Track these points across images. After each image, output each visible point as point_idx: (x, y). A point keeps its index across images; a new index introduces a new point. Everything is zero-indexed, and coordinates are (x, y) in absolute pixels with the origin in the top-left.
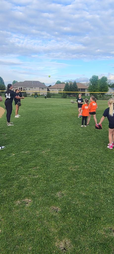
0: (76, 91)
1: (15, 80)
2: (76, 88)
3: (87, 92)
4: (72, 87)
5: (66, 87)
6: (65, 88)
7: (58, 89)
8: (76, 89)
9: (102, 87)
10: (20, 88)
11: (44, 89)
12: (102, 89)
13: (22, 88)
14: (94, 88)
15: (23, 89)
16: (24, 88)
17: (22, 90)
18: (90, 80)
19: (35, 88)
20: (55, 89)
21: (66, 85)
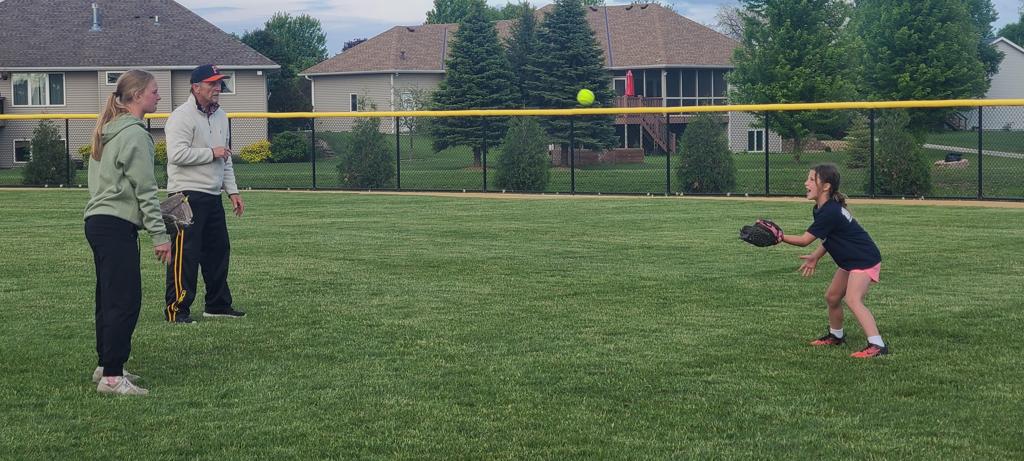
3: (738, 115)
4: (533, 56)
5: (467, 53)
6: (453, 66)
9: (900, 51)
11: (232, 83)
12: (900, 70)
14: (797, 62)
20: (384, 80)
21: (470, 39)
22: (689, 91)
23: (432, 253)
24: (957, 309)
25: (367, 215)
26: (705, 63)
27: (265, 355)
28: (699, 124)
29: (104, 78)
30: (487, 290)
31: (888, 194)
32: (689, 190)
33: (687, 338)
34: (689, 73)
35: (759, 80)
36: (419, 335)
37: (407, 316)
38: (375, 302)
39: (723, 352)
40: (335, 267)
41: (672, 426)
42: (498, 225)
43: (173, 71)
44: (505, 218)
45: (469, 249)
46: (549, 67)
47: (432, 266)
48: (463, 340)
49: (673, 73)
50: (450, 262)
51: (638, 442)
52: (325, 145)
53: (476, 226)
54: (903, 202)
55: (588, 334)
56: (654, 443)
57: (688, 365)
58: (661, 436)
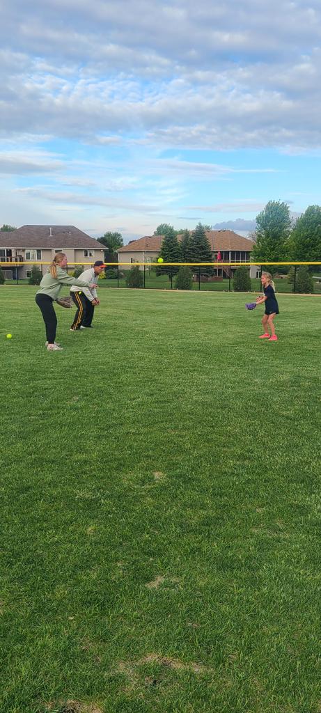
2: (202, 248)
4: (188, 246)
5: (168, 245)
6: (163, 249)
7: (151, 254)
9: (306, 246)
10: (2, 253)
12: (306, 252)
16: (19, 253)
18: (258, 219)
20: (140, 253)
21: (168, 241)
22: (238, 258)
23: (153, 308)
24: (317, 328)
25: (134, 296)
26: (243, 250)
27: (99, 338)
28: (241, 269)
29: (53, 251)
30: (169, 320)
31: (300, 292)
32: (236, 290)
33: (230, 336)
34: (238, 252)
35: (260, 255)
36: (147, 333)
37: (143, 327)
38: (134, 323)
39: (242, 340)
40: (122, 312)
41: (223, 362)
42: (175, 300)
43: (75, 250)
44: (177, 298)
45: (165, 307)
46: (193, 250)
47: (153, 312)
48: (160, 335)
49: (233, 252)
50: (159, 311)
51: (212, 367)
52: (122, 274)
53: (168, 300)
54: (304, 295)
55: (200, 334)
56: (216, 367)
57: (230, 344)
58: (219, 365)
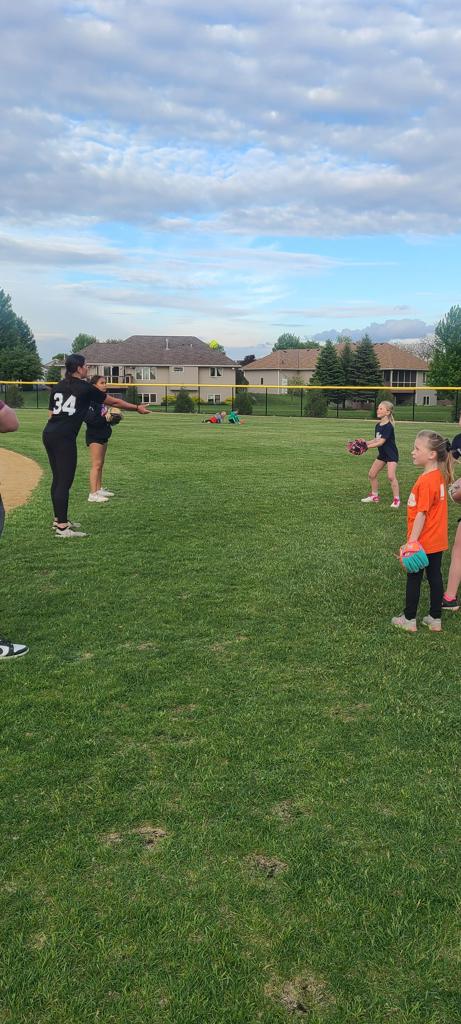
0: (370, 382)
1: (83, 333)
2: (370, 366)
3: (422, 388)
4: (351, 364)
6: (319, 368)
7: (286, 374)
8: (371, 374)
10: (107, 371)
11: (222, 372)
13: (116, 370)
14: (457, 369)
15: (121, 373)
16: (129, 372)
17: (120, 379)
18: (438, 332)
19: (177, 369)
21: (326, 357)
22: (401, 380)
26: (408, 368)
34: (401, 372)
43: (199, 368)
49: (395, 372)
